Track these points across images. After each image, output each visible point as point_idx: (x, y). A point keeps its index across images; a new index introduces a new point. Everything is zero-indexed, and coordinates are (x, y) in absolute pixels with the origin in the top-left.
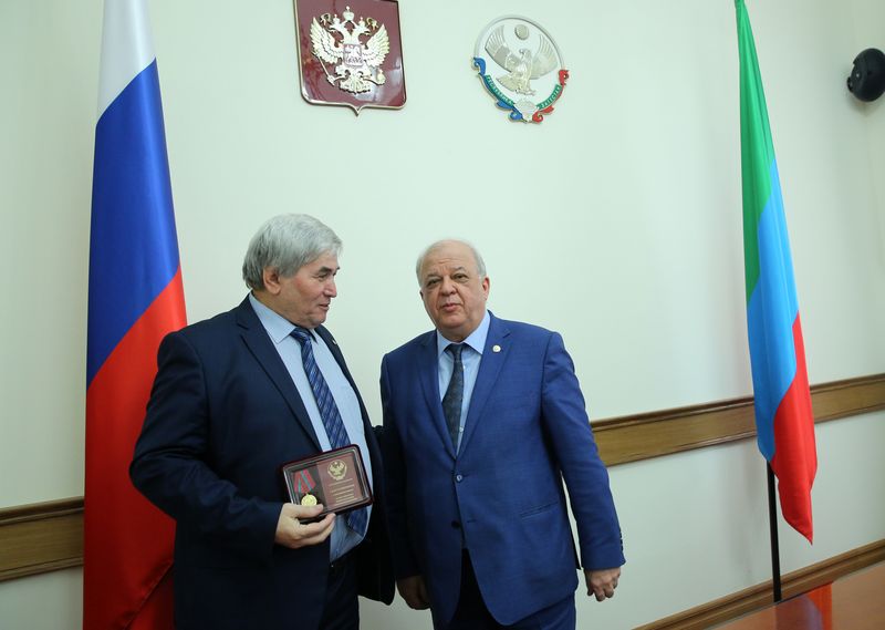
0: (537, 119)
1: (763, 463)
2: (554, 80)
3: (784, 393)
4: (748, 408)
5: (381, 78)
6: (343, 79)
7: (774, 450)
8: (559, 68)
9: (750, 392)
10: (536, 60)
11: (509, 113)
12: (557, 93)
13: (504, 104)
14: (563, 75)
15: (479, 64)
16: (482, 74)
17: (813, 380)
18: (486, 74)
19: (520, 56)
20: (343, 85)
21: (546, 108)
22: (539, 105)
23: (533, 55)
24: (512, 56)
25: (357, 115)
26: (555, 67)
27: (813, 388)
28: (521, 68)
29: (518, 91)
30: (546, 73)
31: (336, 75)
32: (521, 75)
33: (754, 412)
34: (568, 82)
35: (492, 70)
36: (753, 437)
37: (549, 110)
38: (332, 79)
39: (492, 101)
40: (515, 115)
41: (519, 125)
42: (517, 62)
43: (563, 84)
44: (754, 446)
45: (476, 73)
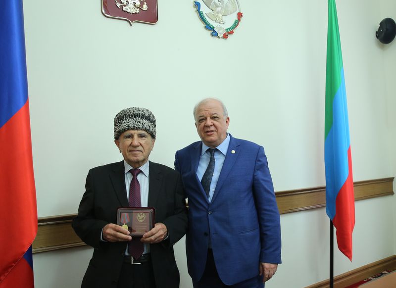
0: (225, 36)
1: (328, 220)
2: (235, 17)
3: (342, 185)
4: (322, 192)
5: (145, 7)
6: (125, 6)
7: (335, 214)
8: (238, 12)
9: (324, 184)
10: (226, 6)
11: (210, 32)
12: (236, 24)
13: (208, 27)
14: (240, 15)
15: (197, 5)
16: (198, 10)
17: (355, 180)
18: (200, 11)
19: (218, 3)
20: (125, 8)
21: (230, 32)
22: (227, 30)
23: (225, 3)
24: (214, 3)
25: (131, 25)
26: (236, 10)
27: (355, 183)
28: (218, 9)
29: (216, 21)
30: (231, 13)
31: (121, 3)
32: (218, 13)
33: (325, 194)
34: (242, 19)
35: (204, 9)
36: (323, 207)
37: (232, 33)
38: (119, 5)
39: (202, 25)
40: (214, 34)
41: (215, 39)
42: (217, 6)
43: (239, 20)
44: (324, 211)
45: (195, 9)
